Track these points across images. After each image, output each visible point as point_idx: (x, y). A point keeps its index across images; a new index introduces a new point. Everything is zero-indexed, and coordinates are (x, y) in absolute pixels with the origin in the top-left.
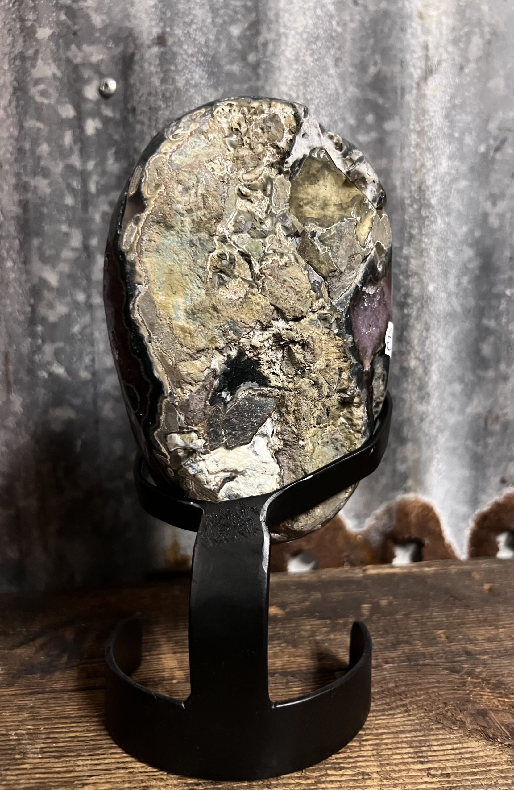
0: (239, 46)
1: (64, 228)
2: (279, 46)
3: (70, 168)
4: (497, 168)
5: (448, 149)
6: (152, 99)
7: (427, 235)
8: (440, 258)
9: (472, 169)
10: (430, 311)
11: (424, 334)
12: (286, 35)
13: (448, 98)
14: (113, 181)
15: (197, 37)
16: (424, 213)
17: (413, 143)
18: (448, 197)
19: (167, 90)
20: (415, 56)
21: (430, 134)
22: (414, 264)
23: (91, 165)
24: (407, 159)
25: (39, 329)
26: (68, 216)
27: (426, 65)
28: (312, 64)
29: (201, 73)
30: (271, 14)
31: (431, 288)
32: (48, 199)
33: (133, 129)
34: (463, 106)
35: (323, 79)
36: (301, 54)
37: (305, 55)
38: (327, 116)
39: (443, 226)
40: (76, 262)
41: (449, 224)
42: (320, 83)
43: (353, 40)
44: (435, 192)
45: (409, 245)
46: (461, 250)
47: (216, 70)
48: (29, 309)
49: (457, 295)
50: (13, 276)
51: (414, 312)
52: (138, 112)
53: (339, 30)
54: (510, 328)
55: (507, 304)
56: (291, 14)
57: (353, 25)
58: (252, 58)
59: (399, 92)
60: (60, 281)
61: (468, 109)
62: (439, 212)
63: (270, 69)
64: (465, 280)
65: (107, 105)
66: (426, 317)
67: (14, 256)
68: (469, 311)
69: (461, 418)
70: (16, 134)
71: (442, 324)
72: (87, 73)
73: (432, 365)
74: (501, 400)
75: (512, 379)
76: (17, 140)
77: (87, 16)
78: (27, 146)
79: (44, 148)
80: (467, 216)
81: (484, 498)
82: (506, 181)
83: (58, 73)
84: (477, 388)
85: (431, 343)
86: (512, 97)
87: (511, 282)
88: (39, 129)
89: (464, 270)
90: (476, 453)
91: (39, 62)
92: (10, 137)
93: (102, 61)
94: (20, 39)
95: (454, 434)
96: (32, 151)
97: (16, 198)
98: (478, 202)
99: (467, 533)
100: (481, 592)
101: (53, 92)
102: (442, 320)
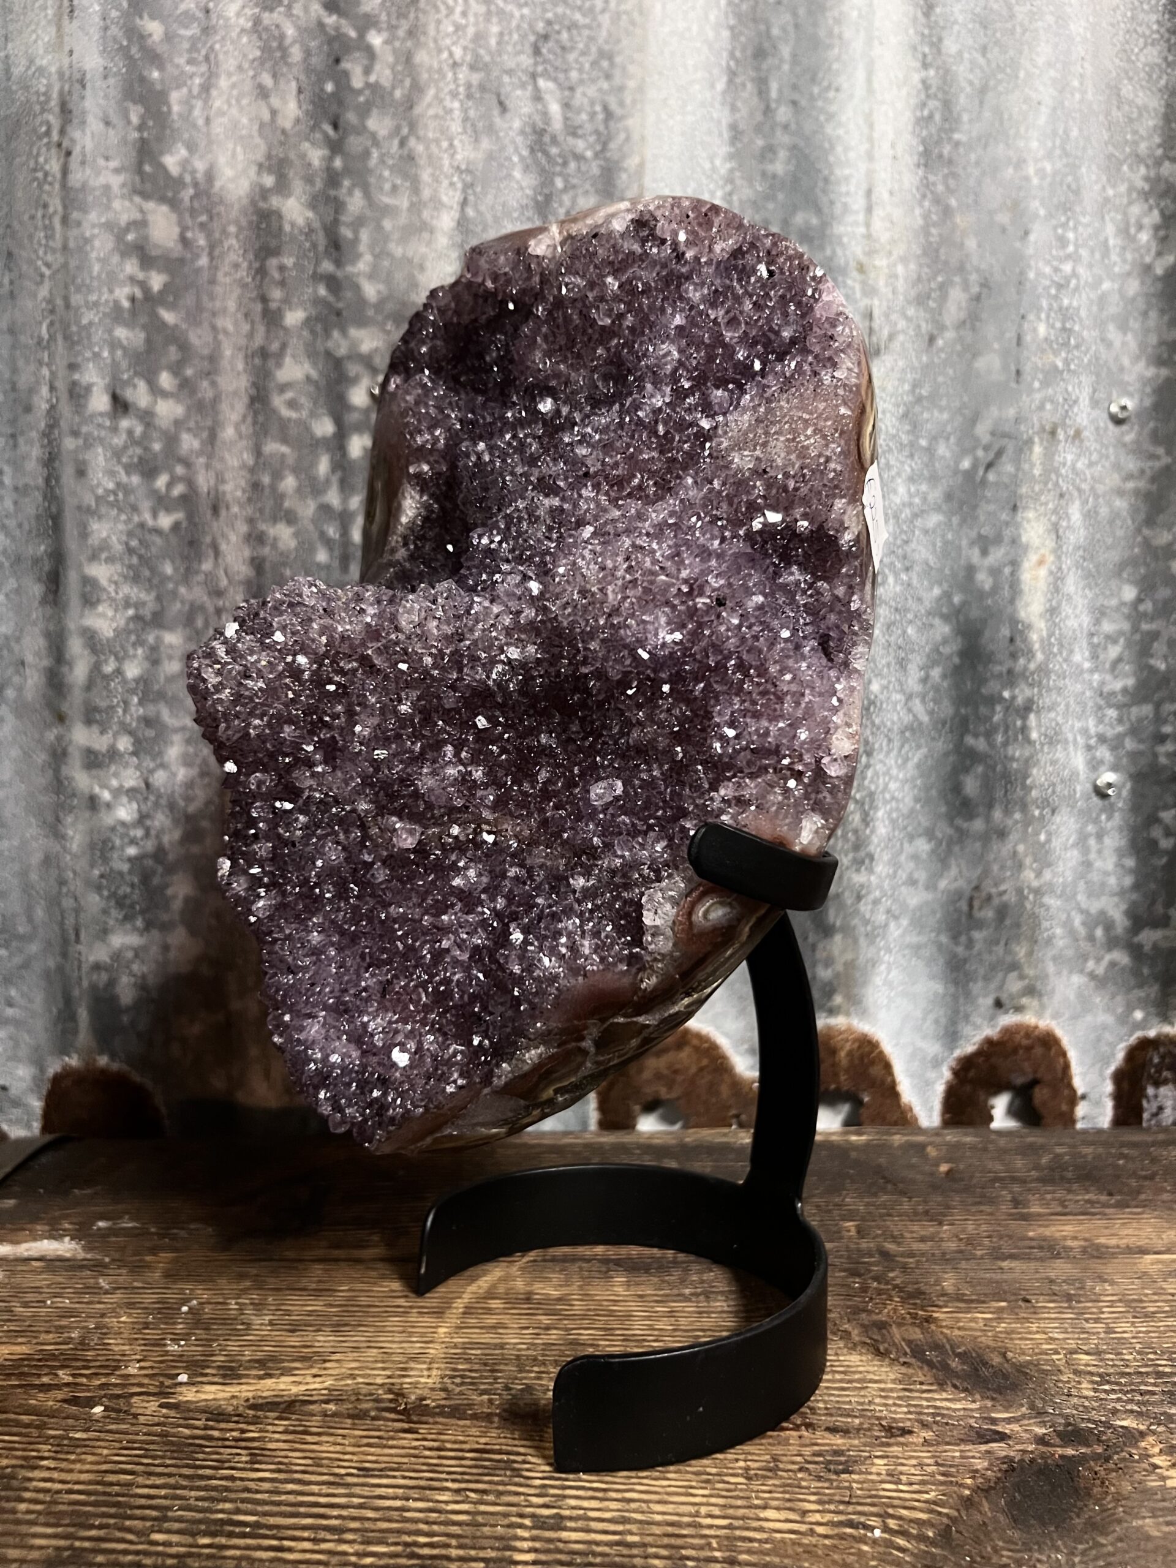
3: (325, 509)
4: (988, 494)
5: (909, 467)
8: (893, 639)
9: (949, 497)
13: (907, 387)
18: (906, 542)
23: (354, 502)
27: (870, 342)
31: (875, 687)
32: (292, 556)
34: (933, 398)
39: (898, 589)
41: (908, 585)
46: (930, 626)
49: (923, 697)
54: (1010, 751)
55: (1005, 713)
61: (944, 403)
64: (936, 673)
68: (944, 723)
69: (928, 896)
70: (251, 462)
71: (897, 744)
72: (353, 369)
73: (876, 809)
74: (995, 868)
75: (1013, 837)
76: (252, 470)
77: (357, 288)
78: (266, 480)
79: (289, 483)
80: (941, 570)
81: (967, 1030)
82: (1004, 516)
83: (314, 374)
84: (956, 849)
85: (876, 774)
86: (1013, 385)
87: (1011, 678)
88: (283, 455)
89: (935, 657)
90: (955, 956)
91: (288, 360)
92: (244, 466)
93: (376, 350)
94: (261, 330)
95: (917, 923)
96: (273, 487)
97: (247, 553)
98: (959, 548)
99: (940, 1088)
100: (934, 1174)
101: (305, 402)
102: (896, 738)
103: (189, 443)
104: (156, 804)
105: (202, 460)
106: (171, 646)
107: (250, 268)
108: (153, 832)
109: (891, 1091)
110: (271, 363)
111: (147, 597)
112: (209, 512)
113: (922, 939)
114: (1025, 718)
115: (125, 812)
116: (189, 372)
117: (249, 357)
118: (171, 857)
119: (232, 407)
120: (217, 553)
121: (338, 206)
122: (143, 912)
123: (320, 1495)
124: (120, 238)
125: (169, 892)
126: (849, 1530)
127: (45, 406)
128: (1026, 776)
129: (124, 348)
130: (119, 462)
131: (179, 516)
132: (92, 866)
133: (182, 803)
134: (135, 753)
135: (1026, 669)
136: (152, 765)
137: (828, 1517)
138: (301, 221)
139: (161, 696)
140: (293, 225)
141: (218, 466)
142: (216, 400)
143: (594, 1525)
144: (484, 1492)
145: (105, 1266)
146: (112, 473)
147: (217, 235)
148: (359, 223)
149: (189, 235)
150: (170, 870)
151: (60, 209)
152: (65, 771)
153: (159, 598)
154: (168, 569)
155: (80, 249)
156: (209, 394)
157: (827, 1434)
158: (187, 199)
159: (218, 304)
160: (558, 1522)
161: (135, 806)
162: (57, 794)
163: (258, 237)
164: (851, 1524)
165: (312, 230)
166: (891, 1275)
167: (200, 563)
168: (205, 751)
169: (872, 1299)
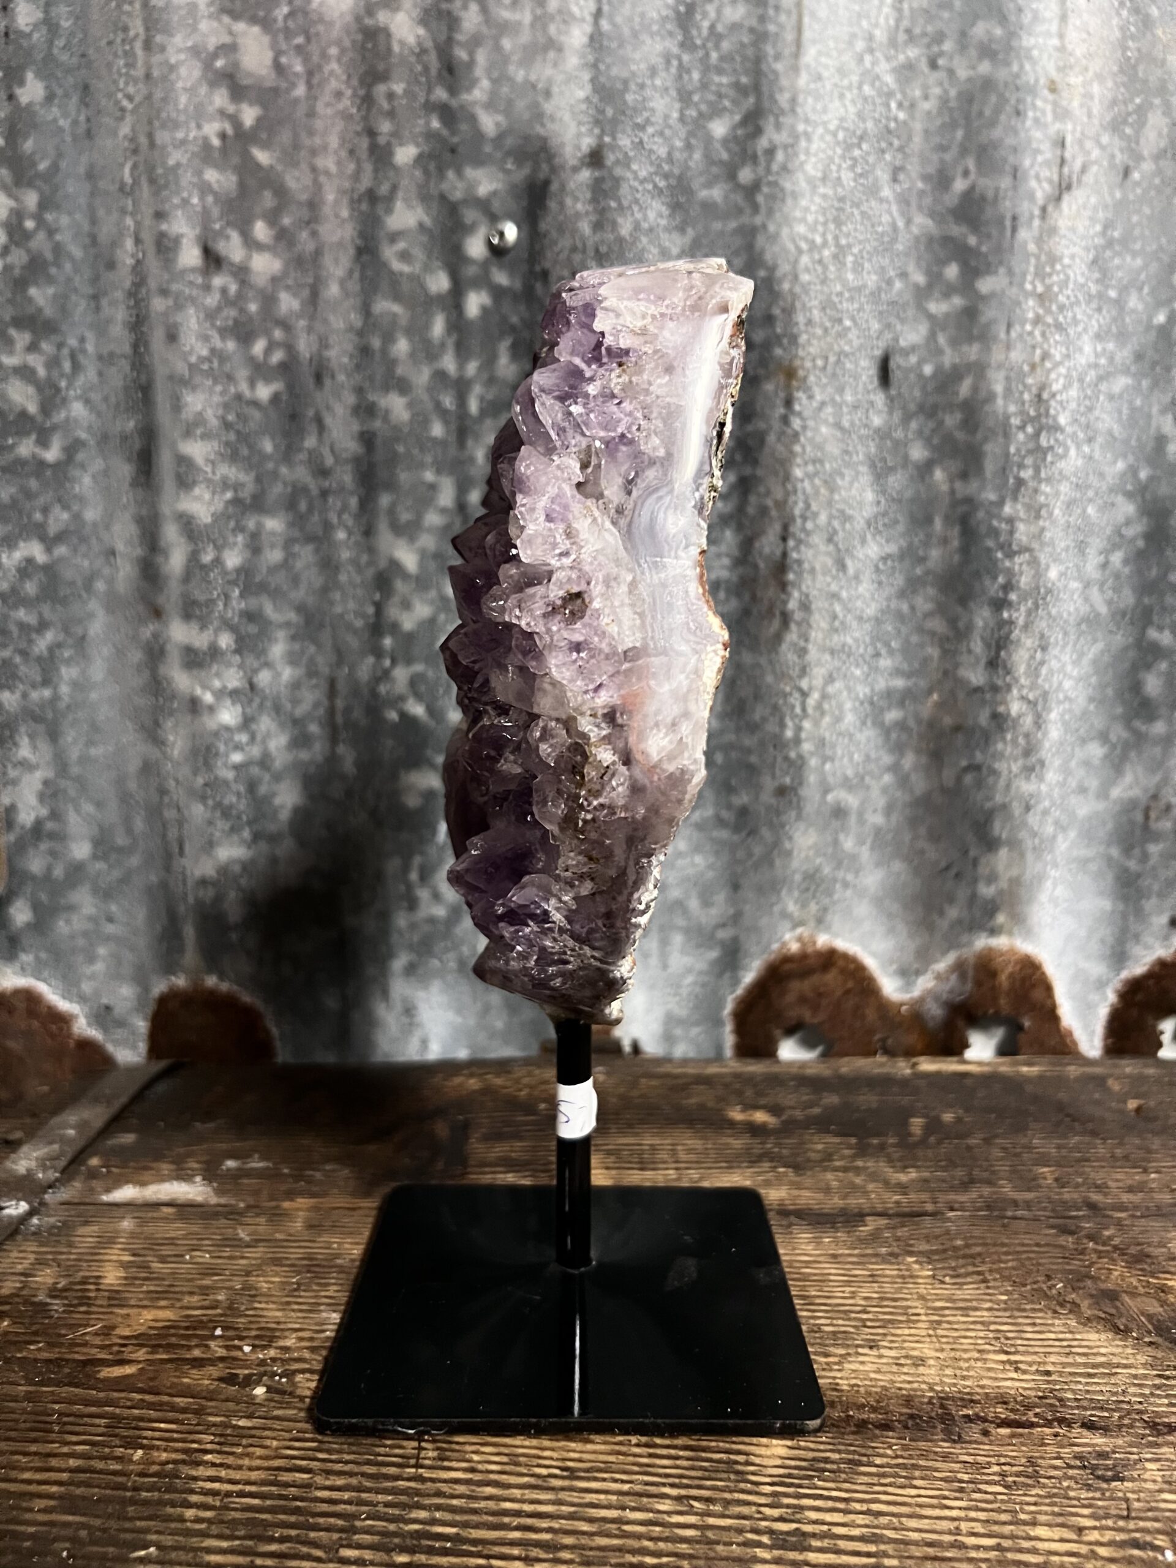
0: (725, 156)
1: (429, 476)
2: (796, 154)
3: (440, 375)
5: (1097, 322)
7: (1048, 480)
8: (1072, 520)
9: (1139, 357)
10: (1049, 614)
11: (1039, 655)
12: (808, 136)
13: (1098, 228)
14: (507, 392)
15: (655, 148)
16: (1045, 441)
17: (1031, 315)
18: (1090, 409)
19: (602, 242)
20: (1040, 159)
21: (1061, 298)
22: (1022, 533)
23: (472, 368)
24: (1019, 346)
25: (388, 642)
26: (435, 457)
27: (1061, 175)
28: (852, 184)
29: (660, 207)
30: (783, 99)
31: (1053, 574)
32: (406, 430)
34: (1126, 241)
35: (871, 207)
36: (834, 168)
37: (840, 168)
38: (875, 273)
39: (1080, 462)
40: (446, 532)
41: (1090, 458)
42: (866, 216)
43: (926, 132)
44: (1067, 402)
45: (1015, 499)
46: (1113, 505)
47: (682, 199)
48: (371, 610)
49: (1102, 585)
50: (348, 554)
51: (1020, 616)
52: (553, 277)
53: (902, 116)
56: (818, 98)
57: (926, 106)
58: (745, 175)
59: (1008, 223)
60: (422, 563)
61: (1138, 246)
62: (1074, 436)
63: (778, 196)
64: (1117, 558)
65: (501, 267)
66: (1042, 625)
67: (350, 522)
68: (1124, 614)
69: (1101, 806)
70: (359, 324)
71: (1073, 637)
72: (470, 215)
73: (1050, 711)
76: (361, 333)
77: (473, 119)
78: (376, 343)
79: (402, 346)
80: (1126, 442)
81: (1137, 950)
83: (427, 221)
84: (1133, 754)
85: (1051, 672)
88: (395, 315)
89: (1117, 540)
90: (1126, 870)
91: (399, 205)
92: (350, 329)
93: (495, 193)
94: (368, 167)
95: (1087, 835)
96: (384, 351)
97: (356, 427)
98: (1149, 416)
99: (1103, 1012)
100: (1123, 1112)
101: (419, 254)
102: (1072, 630)
103: (288, 303)
104: (261, 706)
105: (303, 323)
106: (273, 533)
107: (354, 95)
108: (259, 738)
109: (1051, 1015)
110: (380, 210)
111: (247, 479)
112: (311, 382)
113: (1089, 853)
115: (228, 715)
116: (286, 221)
117: (354, 203)
118: (277, 765)
119: (336, 261)
120: (321, 427)
121: (452, 22)
122: (250, 823)
123: (523, 1501)
124: (208, 65)
125: (277, 801)
126: (1136, 1552)
127: (130, 261)
129: (215, 194)
130: (213, 325)
131: (277, 386)
132: (195, 773)
133: (288, 706)
134: (238, 651)
136: (256, 665)
137: (1109, 1536)
138: (411, 40)
139: (263, 588)
140: (402, 43)
141: (322, 328)
142: (318, 253)
143: (842, 1544)
144: (708, 1500)
145: (241, 1213)
146: (206, 338)
147: (315, 58)
148: (476, 41)
149: (283, 60)
150: (277, 778)
151: (141, 30)
152: (162, 670)
153: (258, 480)
154: (268, 446)
155: (165, 78)
156: (310, 247)
157: (1085, 1432)
158: (280, 18)
159: (317, 141)
160: (800, 1541)
161: (239, 709)
162: (156, 697)
163: (364, 58)
164: (1136, 1544)
165: (424, 51)
166: (1107, 1233)
167: (302, 439)
168: (312, 649)
169: (1092, 1264)
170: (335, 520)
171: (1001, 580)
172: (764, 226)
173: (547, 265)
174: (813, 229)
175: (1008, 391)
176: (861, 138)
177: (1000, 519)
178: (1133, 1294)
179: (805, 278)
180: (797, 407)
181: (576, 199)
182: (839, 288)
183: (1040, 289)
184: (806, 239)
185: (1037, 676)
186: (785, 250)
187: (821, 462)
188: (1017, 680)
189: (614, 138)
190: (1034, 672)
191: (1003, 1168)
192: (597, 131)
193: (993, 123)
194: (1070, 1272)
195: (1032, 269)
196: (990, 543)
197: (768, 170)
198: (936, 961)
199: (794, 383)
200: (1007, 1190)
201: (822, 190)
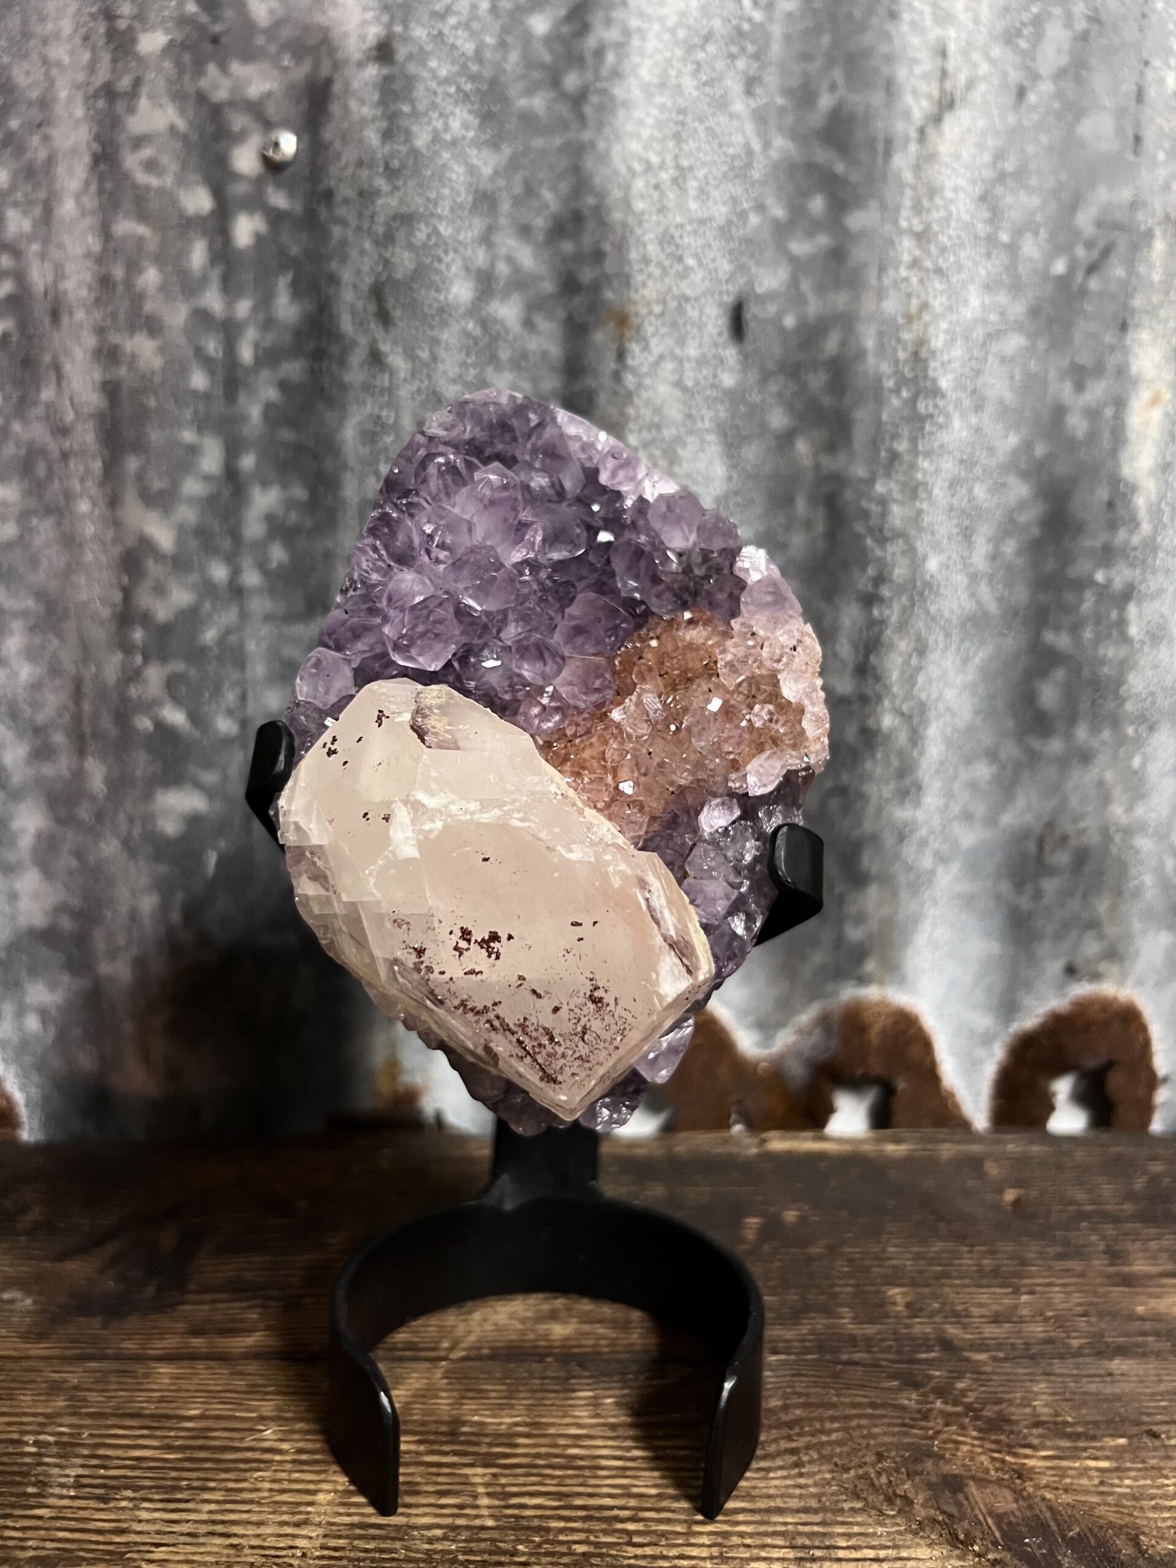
0: (547, 58)
1: (188, 436)
2: (627, 56)
3: (202, 317)
4: (1088, 308)
5: (985, 269)
6: (365, 173)
7: (928, 454)
8: (955, 501)
9: (1035, 312)
10: (928, 612)
11: (914, 661)
12: (642, 34)
13: (987, 157)
14: (288, 338)
15: (459, 43)
16: (922, 407)
17: (906, 258)
18: (978, 372)
19: (393, 155)
20: (918, 70)
21: (943, 239)
22: (897, 513)
23: (243, 308)
24: (892, 292)
25: (138, 635)
26: (196, 412)
27: (942, 91)
28: (695, 94)
29: (465, 115)
31: (933, 565)
32: (157, 380)
33: (326, 236)
34: (1020, 176)
35: (718, 124)
36: (672, 73)
37: (680, 73)
38: (725, 203)
39: (964, 434)
40: (210, 503)
41: (978, 430)
42: (711, 132)
43: (788, 38)
44: (949, 362)
45: (888, 475)
46: (1004, 485)
47: (496, 109)
48: (118, 597)
49: (991, 578)
50: (93, 530)
51: (893, 614)
52: (338, 198)
53: (758, 16)
54: (1101, 652)
55: (1097, 602)
58: (572, 81)
59: (880, 148)
60: (180, 540)
61: (1033, 182)
62: (958, 403)
63: (608, 106)
64: (1009, 548)
65: (278, 185)
66: (919, 624)
67: (94, 490)
68: (1016, 613)
69: (986, 834)
70: (98, 249)
71: (956, 639)
72: (238, 121)
73: (927, 724)
74: (1074, 801)
75: (1101, 760)
76: (100, 260)
77: (241, 4)
78: (119, 272)
79: (151, 277)
80: (1019, 412)
81: (1028, 1001)
82: (1108, 338)
83: (181, 124)
84: (1025, 775)
85: (930, 680)
86: (1130, 156)
87: (1108, 555)
88: (141, 239)
89: (1009, 526)
90: (1017, 908)
91: (143, 103)
92: (88, 255)
93: (269, 94)
94: (106, 58)
95: (973, 866)
96: (128, 283)
97: (98, 376)
98: (1045, 382)
99: (989, 1071)
100: (997, 1207)
101: (170, 164)
102: (956, 631)
103: (17, 223)
105: (35, 247)
106: (5, 504)
109: (929, 1073)
110: (120, 106)
112: (47, 320)
113: (977, 888)
114: (1122, 609)
116: (13, 123)
117: (90, 99)
118: (15, 780)
119: (71, 171)
120: (60, 377)
125: (16, 825)
128: (1120, 682)
131: (8, 323)
133: (27, 711)
135: (1127, 542)
141: (56, 254)
142: (50, 161)
150: (16, 796)
156: (42, 154)
159: (49, 27)
166: (960, 1385)
167: (38, 390)
168: (56, 642)
169: (938, 1432)
170: (78, 487)
171: (871, 571)
172: (592, 144)
173: (332, 182)
174: (647, 147)
175: (881, 347)
176: (708, 38)
177: (870, 499)
178: (983, 1482)
179: (639, 205)
180: (630, 362)
181: (362, 102)
182: (679, 219)
183: (918, 227)
184: (640, 159)
185: (913, 684)
186: (616, 173)
187: (658, 427)
188: (887, 688)
189: (406, 27)
190: (910, 679)
191: (846, 1290)
192: (385, 18)
193: (863, 28)
194: (908, 1447)
195: (907, 202)
196: (859, 528)
197: (598, 77)
198: (800, 1012)
199: (628, 334)
200: (847, 1322)
201: (659, 99)
